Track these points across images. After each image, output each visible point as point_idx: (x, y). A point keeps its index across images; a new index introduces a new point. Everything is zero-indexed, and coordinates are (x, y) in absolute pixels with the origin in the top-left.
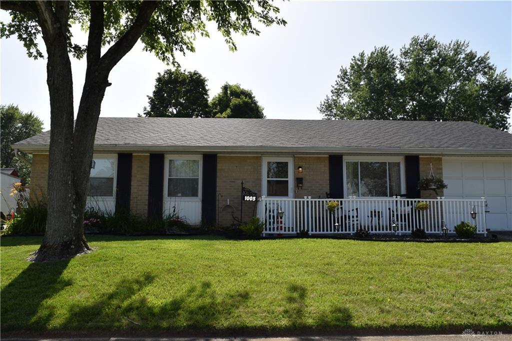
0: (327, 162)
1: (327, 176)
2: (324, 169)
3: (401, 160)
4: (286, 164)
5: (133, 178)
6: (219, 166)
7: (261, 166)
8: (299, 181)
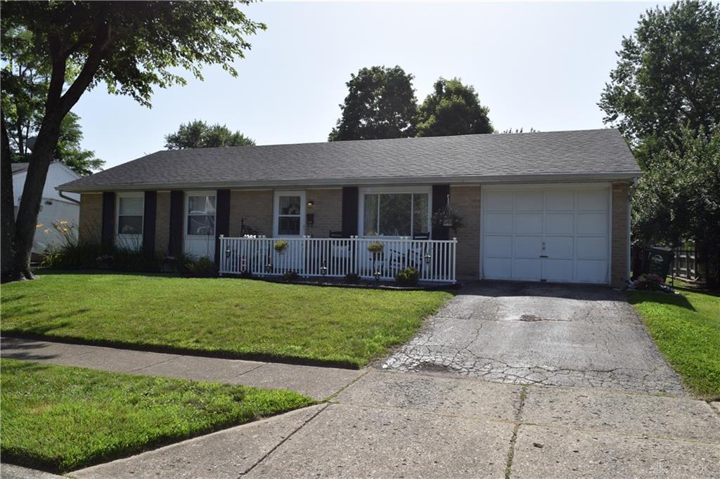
0: (341, 195)
1: (340, 211)
2: (338, 203)
3: (428, 191)
4: (298, 198)
5: (157, 216)
6: (233, 202)
7: (273, 201)
8: (310, 218)
